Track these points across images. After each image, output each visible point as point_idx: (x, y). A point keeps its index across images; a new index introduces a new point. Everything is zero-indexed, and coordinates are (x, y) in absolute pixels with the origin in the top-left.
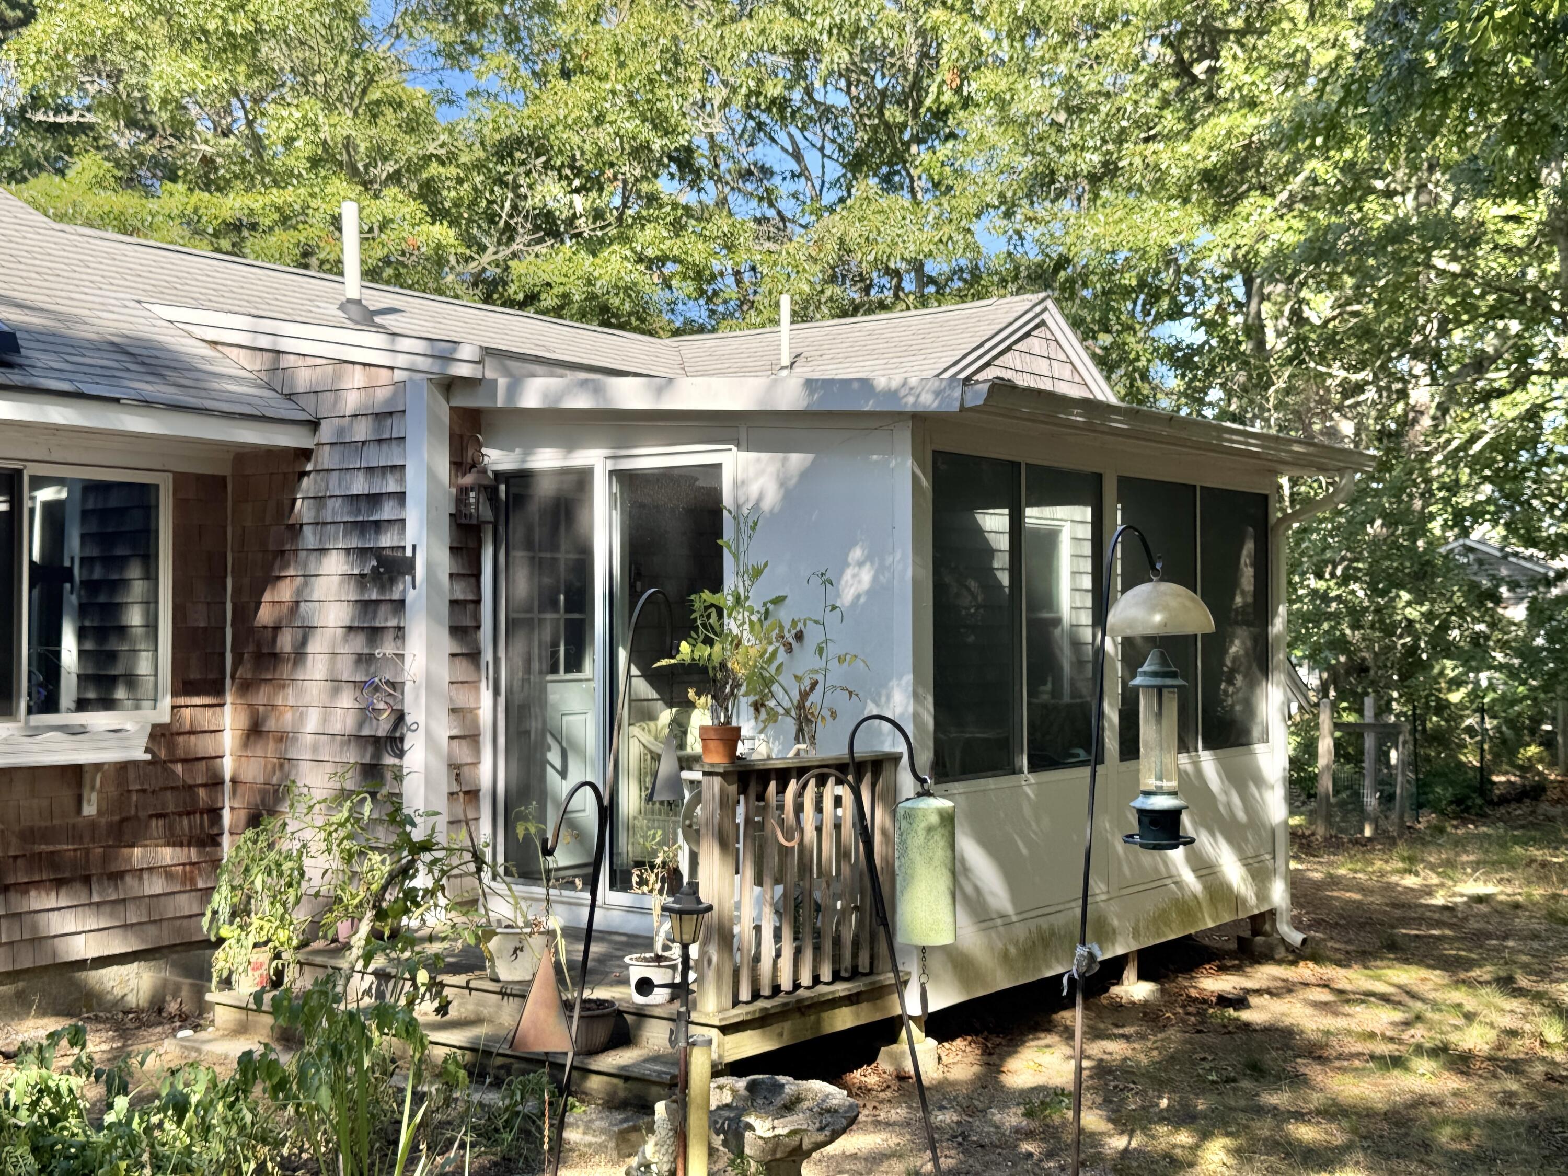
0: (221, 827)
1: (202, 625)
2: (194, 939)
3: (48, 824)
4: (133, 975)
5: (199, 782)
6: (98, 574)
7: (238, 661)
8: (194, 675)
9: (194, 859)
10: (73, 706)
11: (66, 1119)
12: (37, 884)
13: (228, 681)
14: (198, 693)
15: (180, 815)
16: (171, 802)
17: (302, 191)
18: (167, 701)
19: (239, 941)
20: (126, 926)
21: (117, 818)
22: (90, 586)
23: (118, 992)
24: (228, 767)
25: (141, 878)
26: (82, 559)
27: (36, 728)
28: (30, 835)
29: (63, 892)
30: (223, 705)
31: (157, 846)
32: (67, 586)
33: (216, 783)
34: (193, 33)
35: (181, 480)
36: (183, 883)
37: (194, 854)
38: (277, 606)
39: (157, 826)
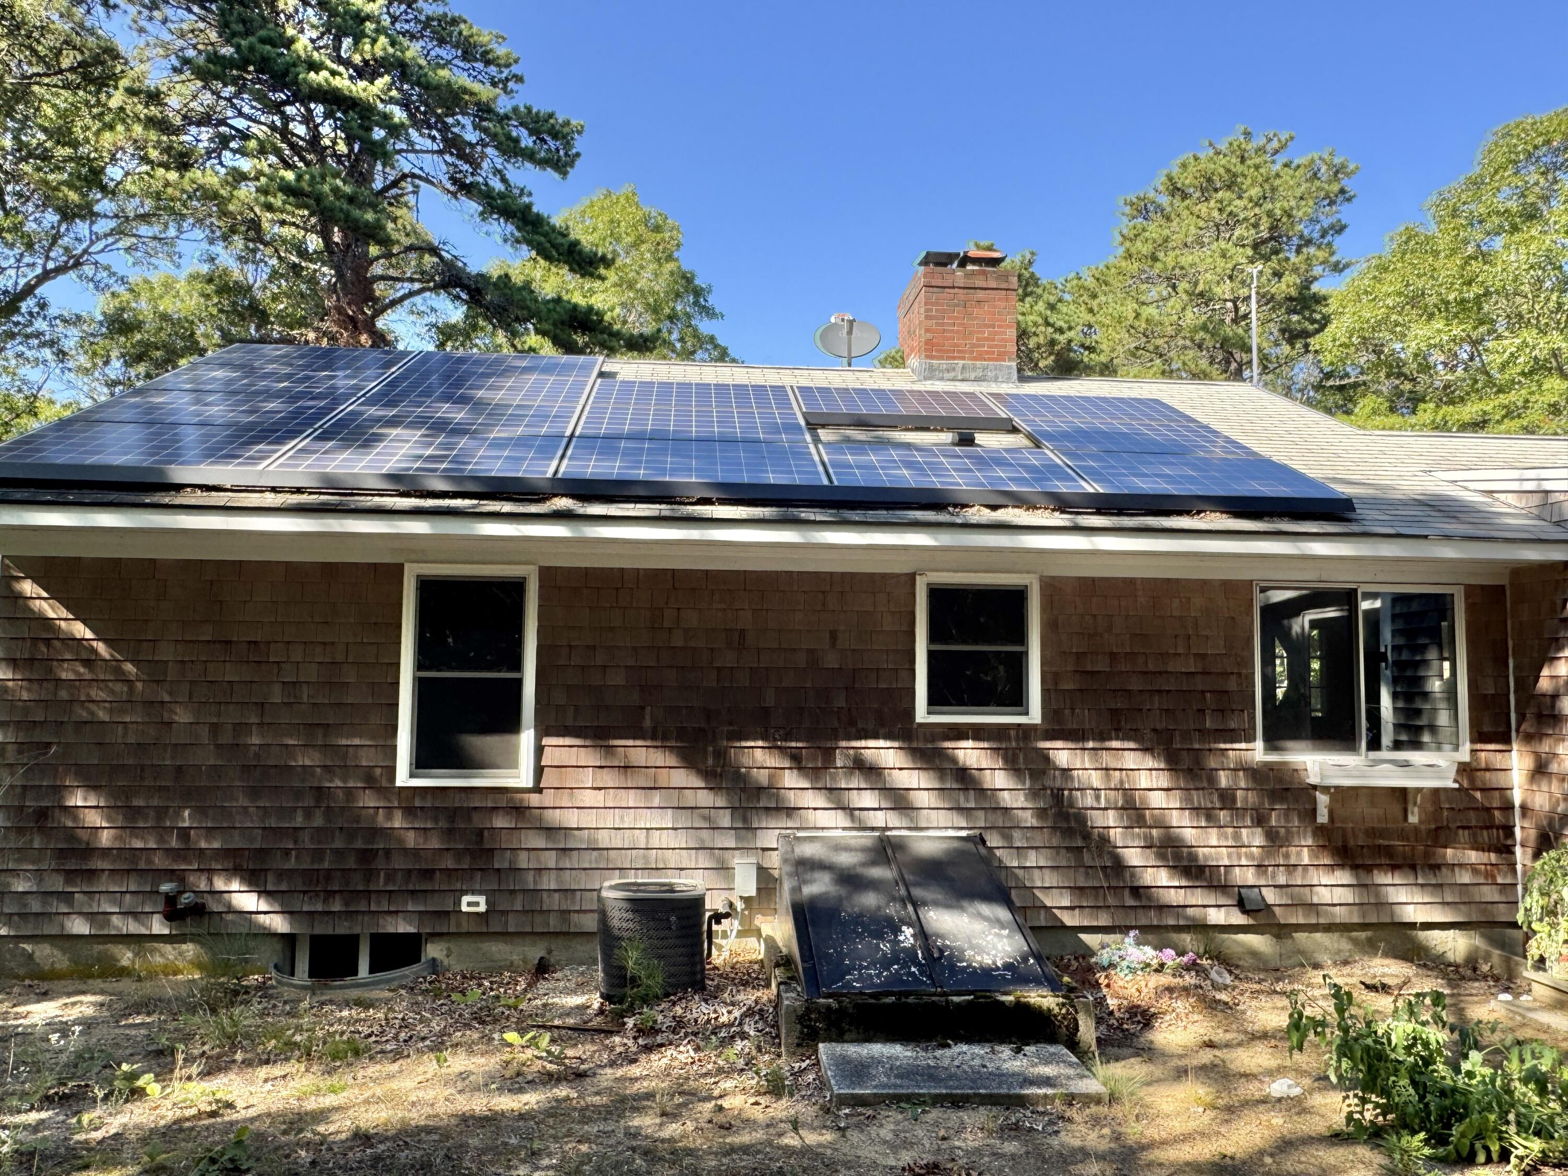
0: (1514, 839)
1: (1492, 692)
2: (1497, 920)
3: (1384, 825)
4: (1450, 939)
5: (1495, 805)
6: (1405, 656)
7: (1521, 718)
8: (1486, 728)
9: (1494, 861)
10: (1390, 744)
11: (1435, 1063)
12: (1379, 866)
13: (1514, 734)
14: (1490, 741)
15: (1481, 828)
16: (1473, 818)
17: (1523, 392)
18: (1466, 747)
19: (1550, 935)
20: (1443, 903)
21: (1433, 826)
22: (1399, 665)
23: (1440, 949)
24: (1517, 798)
25: (1453, 871)
26: (1393, 647)
27: (1373, 760)
28: (1372, 833)
29: (1396, 874)
30: (1510, 751)
31: (1464, 849)
32: (1383, 664)
33: (1508, 807)
34: (1435, 306)
35: (1470, 590)
36: (1486, 877)
37: (1493, 857)
38: (1554, 681)
39: (1463, 835)
